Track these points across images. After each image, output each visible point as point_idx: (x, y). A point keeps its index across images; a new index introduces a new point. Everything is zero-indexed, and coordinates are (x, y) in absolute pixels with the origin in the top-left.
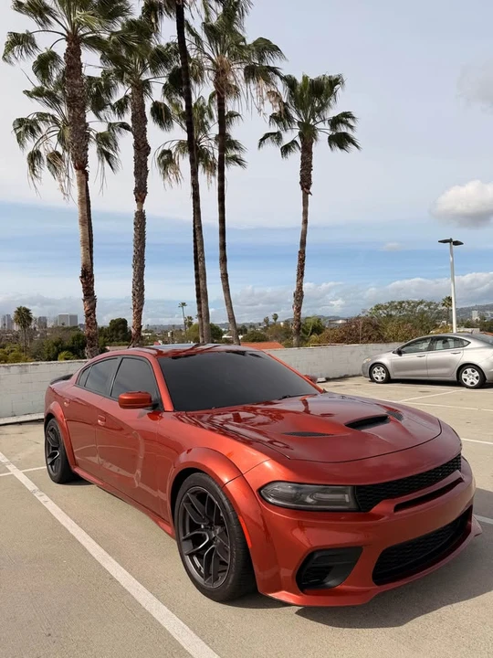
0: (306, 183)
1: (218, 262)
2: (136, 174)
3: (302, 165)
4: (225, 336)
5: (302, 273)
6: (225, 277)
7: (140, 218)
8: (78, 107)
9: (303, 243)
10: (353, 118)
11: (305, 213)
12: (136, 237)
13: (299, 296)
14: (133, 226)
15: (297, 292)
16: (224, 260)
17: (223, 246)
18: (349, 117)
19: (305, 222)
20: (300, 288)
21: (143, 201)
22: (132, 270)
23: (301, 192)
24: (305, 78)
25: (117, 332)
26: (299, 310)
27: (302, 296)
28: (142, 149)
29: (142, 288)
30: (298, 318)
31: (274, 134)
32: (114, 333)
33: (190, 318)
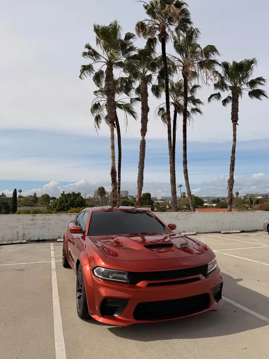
0: (235, 118)
1: (182, 163)
2: (142, 122)
3: (232, 109)
4: (206, 204)
5: (233, 169)
6: (186, 171)
7: (143, 144)
8: (111, 94)
9: (234, 152)
10: (264, 80)
11: (235, 135)
12: (140, 152)
13: (231, 182)
14: (139, 148)
15: (230, 180)
16: (185, 162)
17: (185, 155)
18: (261, 80)
19: (235, 140)
20: (232, 177)
21: (145, 135)
22: (138, 169)
23: (232, 124)
24: (234, 63)
25: (146, 200)
26: (231, 190)
27: (233, 182)
28: (145, 109)
29: (142, 178)
30: (231, 195)
31: (216, 94)
32: (144, 200)
33: (184, 193)
